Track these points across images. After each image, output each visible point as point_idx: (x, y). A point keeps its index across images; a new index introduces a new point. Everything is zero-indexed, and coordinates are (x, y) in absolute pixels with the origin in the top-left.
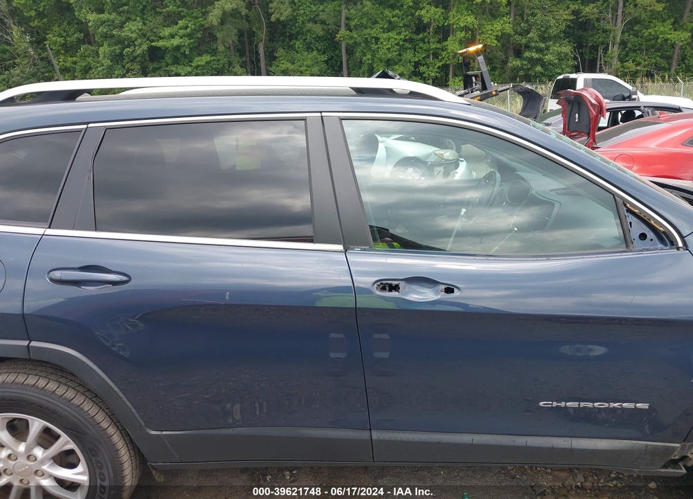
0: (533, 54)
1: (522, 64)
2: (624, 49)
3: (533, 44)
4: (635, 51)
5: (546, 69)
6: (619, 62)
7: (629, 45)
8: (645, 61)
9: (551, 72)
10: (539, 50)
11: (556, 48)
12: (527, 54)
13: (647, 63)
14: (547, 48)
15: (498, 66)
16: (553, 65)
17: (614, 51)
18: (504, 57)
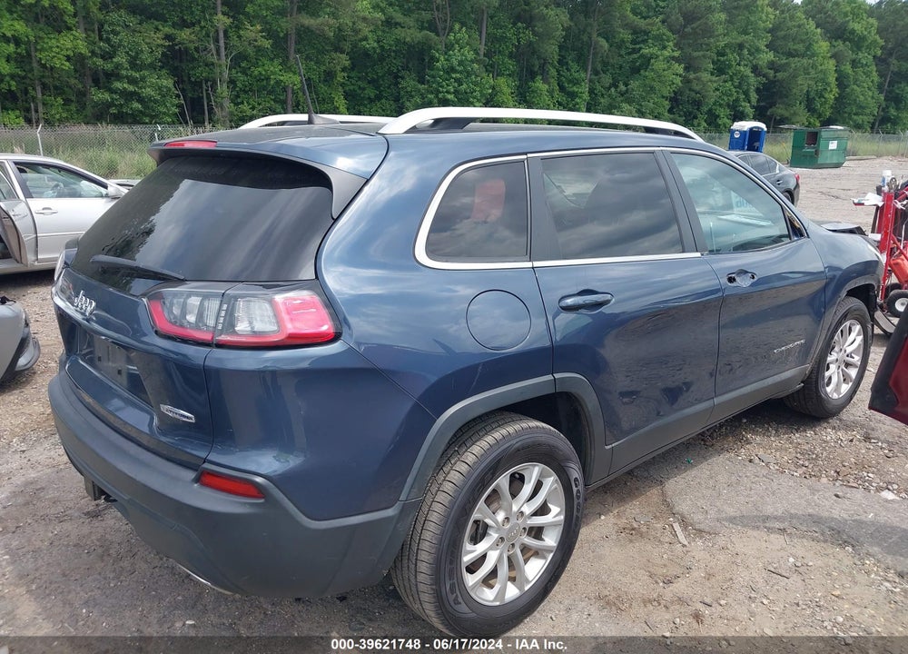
0: (126, 86)
1: (112, 99)
2: (234, 88)
3: (124, 72)
4: (246, 92)
5: (146, 107)
6: (232, 105)
7: (239, 85)
8: (259, 104)
9: (154, 111)
10: (132, 81)
11: (153, 79)
12: (118, 85)
13: (261, 107)
14: (143, 79)
15: (73, 98)
16: (156, 101)
17: (223, 89)
18: (80, 86)
